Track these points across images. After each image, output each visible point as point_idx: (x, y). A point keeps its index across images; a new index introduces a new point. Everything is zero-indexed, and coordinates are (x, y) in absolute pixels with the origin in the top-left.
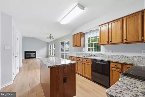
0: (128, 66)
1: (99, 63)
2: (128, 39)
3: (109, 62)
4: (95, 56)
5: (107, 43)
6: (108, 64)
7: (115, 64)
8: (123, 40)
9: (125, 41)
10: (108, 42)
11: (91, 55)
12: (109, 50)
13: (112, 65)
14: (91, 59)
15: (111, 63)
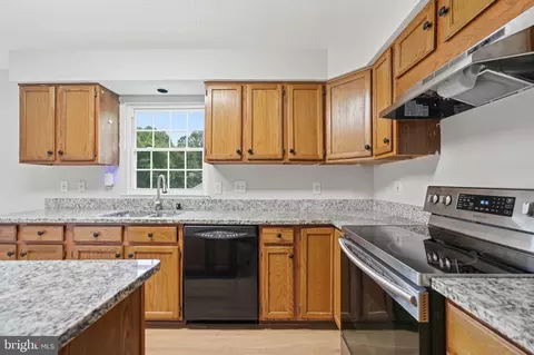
0: (309, 231)
1: (219, 235)
2: (296, 151)
3: (257, 228)
4: (179, 207)
5: (239, 157)
6: (254, 235)
7: (276, 231)
8: (284, 152)
9: (290, 156)
10: (240, 152)
11: (160, 207)
12: (236, 183)
13: (267, 236)
14: (177, 225)
15: (264, 230)
